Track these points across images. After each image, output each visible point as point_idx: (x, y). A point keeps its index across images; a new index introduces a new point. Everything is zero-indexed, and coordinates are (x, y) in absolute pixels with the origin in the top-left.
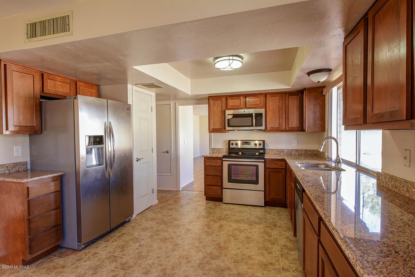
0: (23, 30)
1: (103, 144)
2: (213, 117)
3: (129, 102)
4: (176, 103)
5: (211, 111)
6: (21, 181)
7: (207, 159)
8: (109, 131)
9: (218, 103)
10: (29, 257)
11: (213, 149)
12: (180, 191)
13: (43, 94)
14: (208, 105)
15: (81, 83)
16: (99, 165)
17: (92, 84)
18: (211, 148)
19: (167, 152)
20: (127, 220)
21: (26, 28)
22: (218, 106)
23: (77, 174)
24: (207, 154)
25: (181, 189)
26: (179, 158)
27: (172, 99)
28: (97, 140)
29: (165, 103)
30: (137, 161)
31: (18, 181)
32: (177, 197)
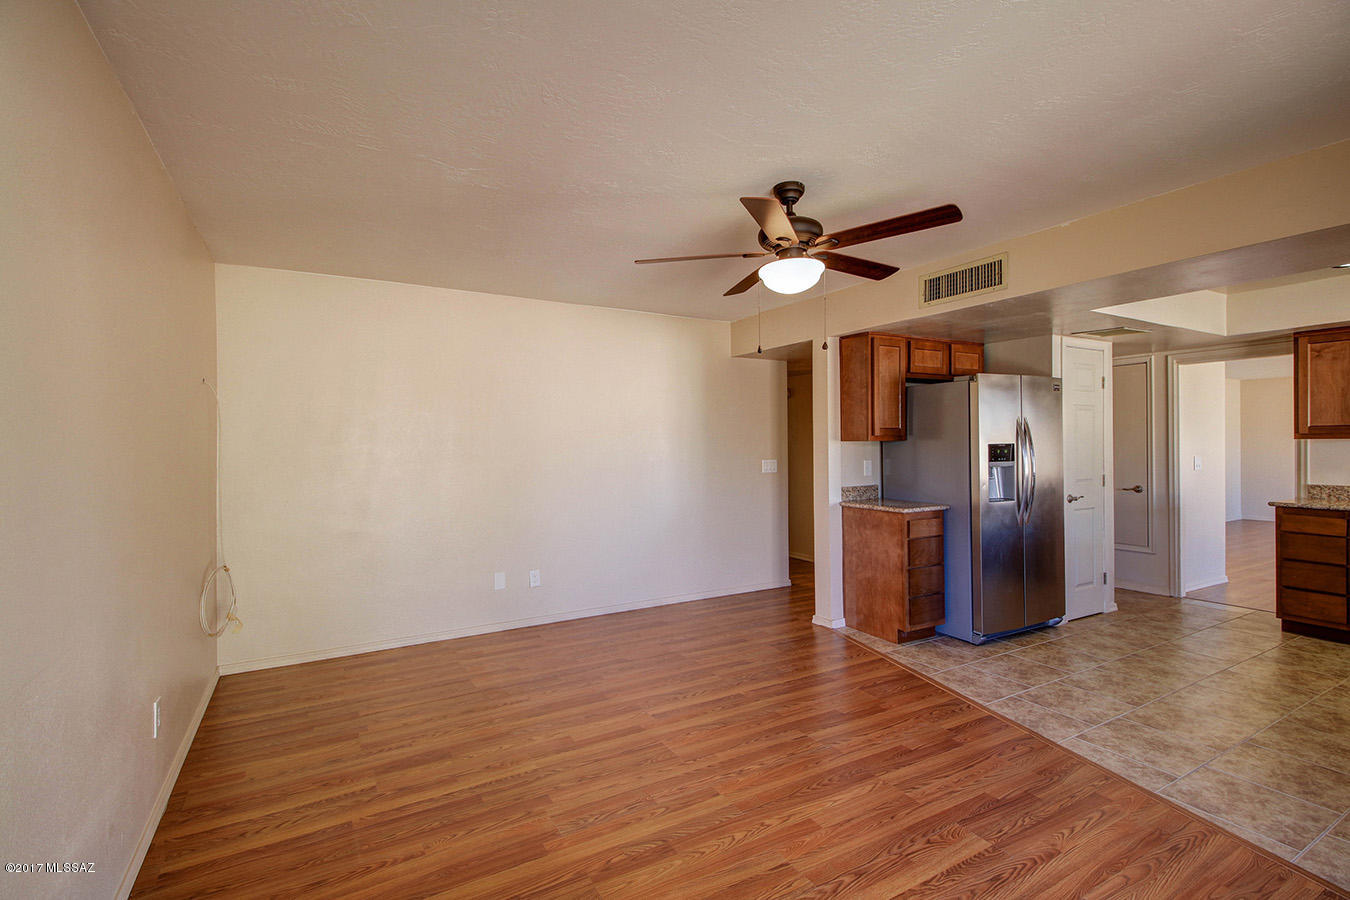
0: (918, 290)
1: (1013, 460)
2: (1312, 392)
3: (1056, 374)
4: (1169, 358)
5: (1306, 376)
6: (901, 510)
7: (1284, 512)
8: (1023, 432)
9: (1332, 349)
10: (908, 628)
11: (1313, 487)
12: (1179, 598)
13: (909, 375)
14: (1292, 356)
15: (957, 346)
16: (1006, 499)
17: (973, 344)
18: (1302, 482)
19: (1137, 490)
20: (1051, 622)
21: (923, 286)
22: (1334, 359)
23: (972, 509)
24: (1290, 498)
25: (1183, 595)
26: (1176, 506)
27: (1153, 350)
28: (999, 453)
29: (1131, 361)
30: (1070, 501)
31: (897, 510)
32: (1173, 608)
